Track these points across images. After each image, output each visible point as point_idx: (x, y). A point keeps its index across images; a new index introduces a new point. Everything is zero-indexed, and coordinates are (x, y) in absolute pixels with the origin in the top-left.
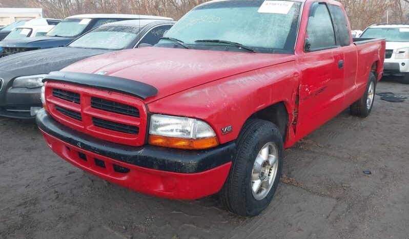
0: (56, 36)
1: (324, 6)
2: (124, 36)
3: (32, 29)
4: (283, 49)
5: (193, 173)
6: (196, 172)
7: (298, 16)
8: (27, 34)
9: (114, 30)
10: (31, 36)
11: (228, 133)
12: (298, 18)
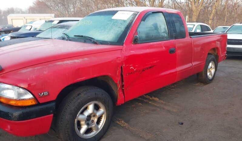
0: (40, 30)
1: (161, 14)
2: (63, 31)
3: (32, 26)
4: (117, 42)
5: (16, 121)
6: (18, 120)
7: (133, 21)
8: (29, 29)
9: (60, 28)
10: (31, 30)
11: (44, 96)
12: (132, 22)
